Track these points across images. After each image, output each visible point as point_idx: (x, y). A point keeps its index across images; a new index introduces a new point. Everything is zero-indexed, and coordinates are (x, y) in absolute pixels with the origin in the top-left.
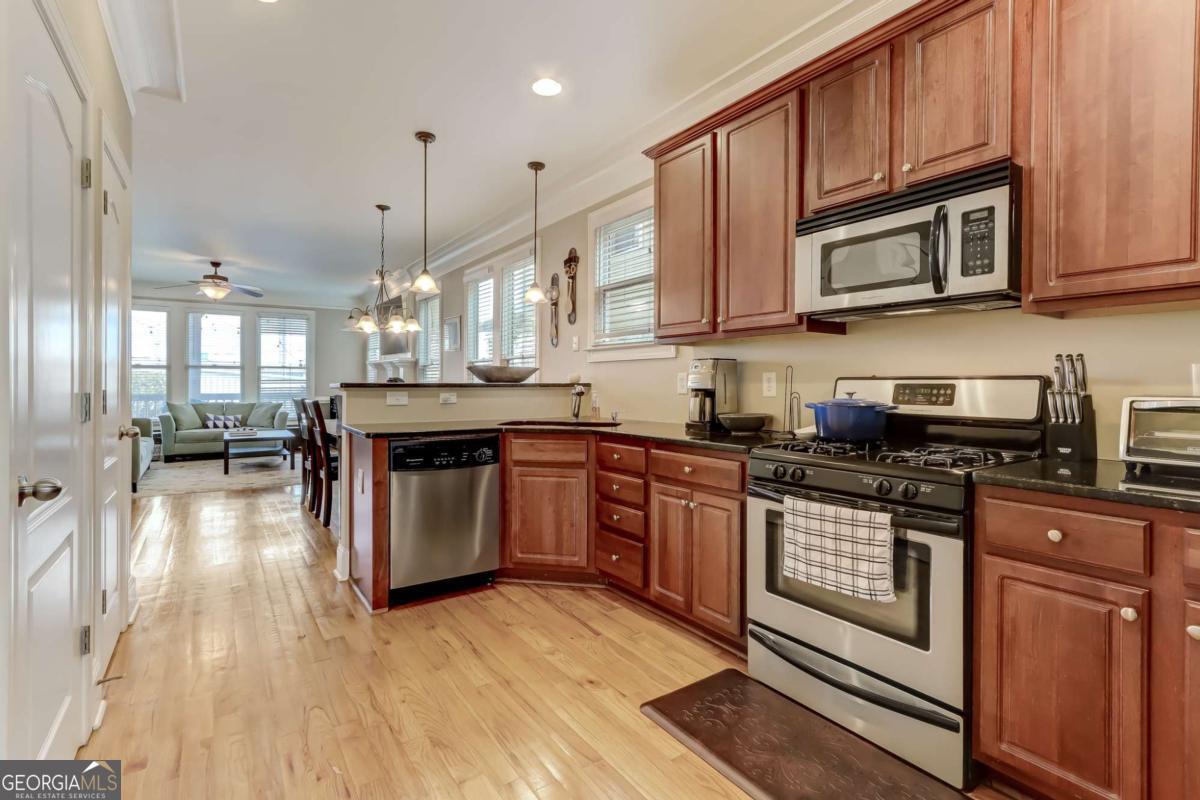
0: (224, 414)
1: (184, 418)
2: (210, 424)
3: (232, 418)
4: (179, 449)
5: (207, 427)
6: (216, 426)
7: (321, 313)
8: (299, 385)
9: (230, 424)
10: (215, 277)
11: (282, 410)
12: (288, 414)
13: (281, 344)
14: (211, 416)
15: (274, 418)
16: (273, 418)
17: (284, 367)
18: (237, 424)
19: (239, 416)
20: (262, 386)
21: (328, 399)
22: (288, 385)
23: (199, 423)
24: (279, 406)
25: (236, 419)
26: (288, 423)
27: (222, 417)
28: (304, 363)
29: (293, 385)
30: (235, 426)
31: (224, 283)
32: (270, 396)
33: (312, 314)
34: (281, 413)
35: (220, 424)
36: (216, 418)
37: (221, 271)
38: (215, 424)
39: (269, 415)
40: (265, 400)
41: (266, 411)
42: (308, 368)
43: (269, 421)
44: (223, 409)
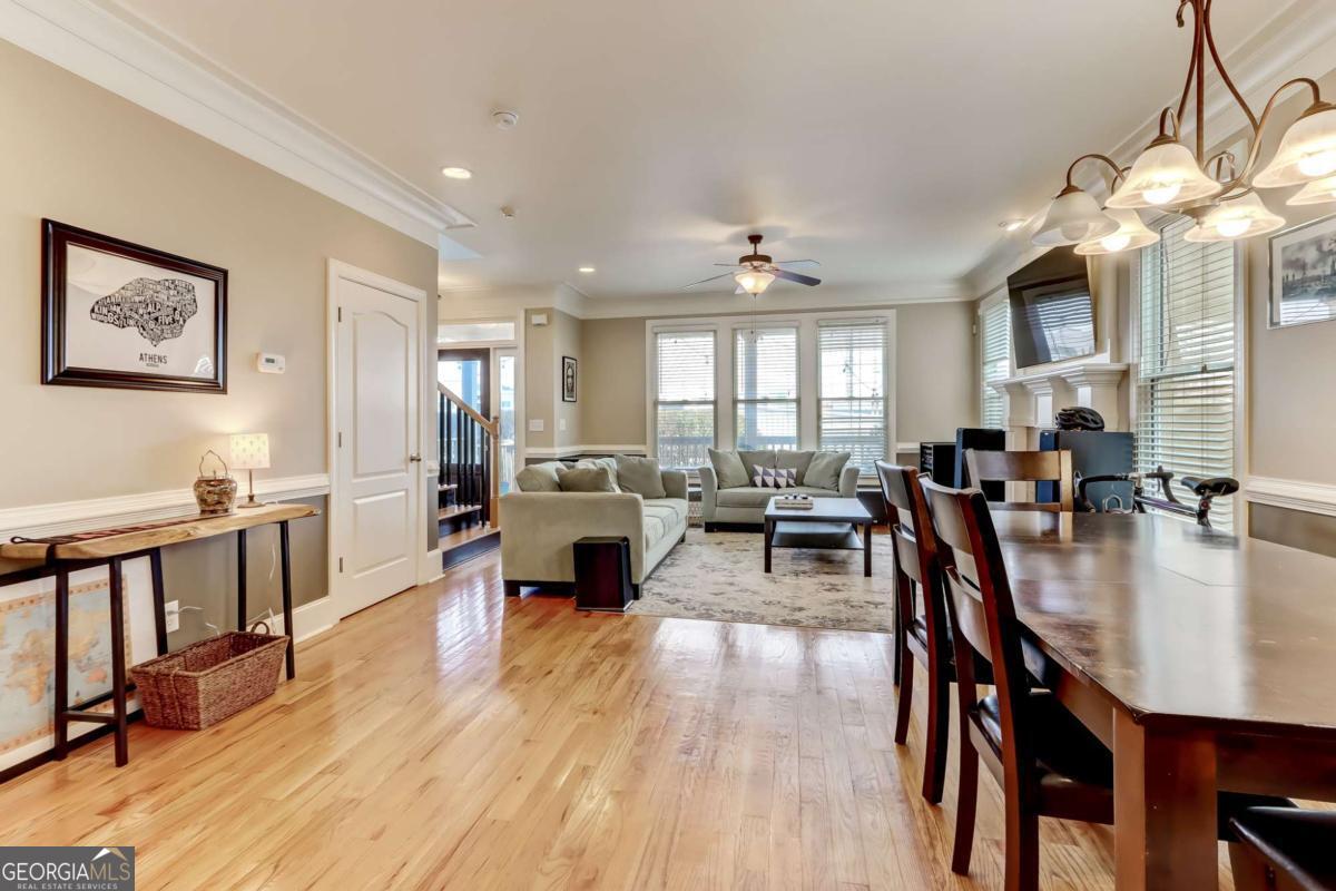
0: (775, 467)
1: (727, 470)
2: (758, 480)
3: (784, 472)
4: (723, 515)
5: (755, 485)
6: (765, 485)
7: (905, 311)
8: (871, 425)
9: (782, 481)
10: (755, 257)
11: (848, 465)
12: (858, 471)
13: (849, 367)
14: (760, 469)
15: (838, 475)
16: (837, 478)
17: (851, 399)
18: (791, 482)
19: (794, 471)
20: (824, 426)
21: (918, 446)
22: (856, 426)
23: (746, 479)
24: (846, 457)
25: (790, 475)
26: (859, 482)
27: (772, 471)
28: (880, 393)
29: (864, 425)
30: (788, 485)
31: (767, 266)
32: (836, 440)
33: (891, 314)
34: (848, 470)
35: (770, 481)
36: (766, 473)
37: (762, 249)
38: (763, 481)
39: (832, 472)
40: (828, 448)
41: (828, 465)
42: (886, 399)
43: (834, 478)
44: (773, 460)
